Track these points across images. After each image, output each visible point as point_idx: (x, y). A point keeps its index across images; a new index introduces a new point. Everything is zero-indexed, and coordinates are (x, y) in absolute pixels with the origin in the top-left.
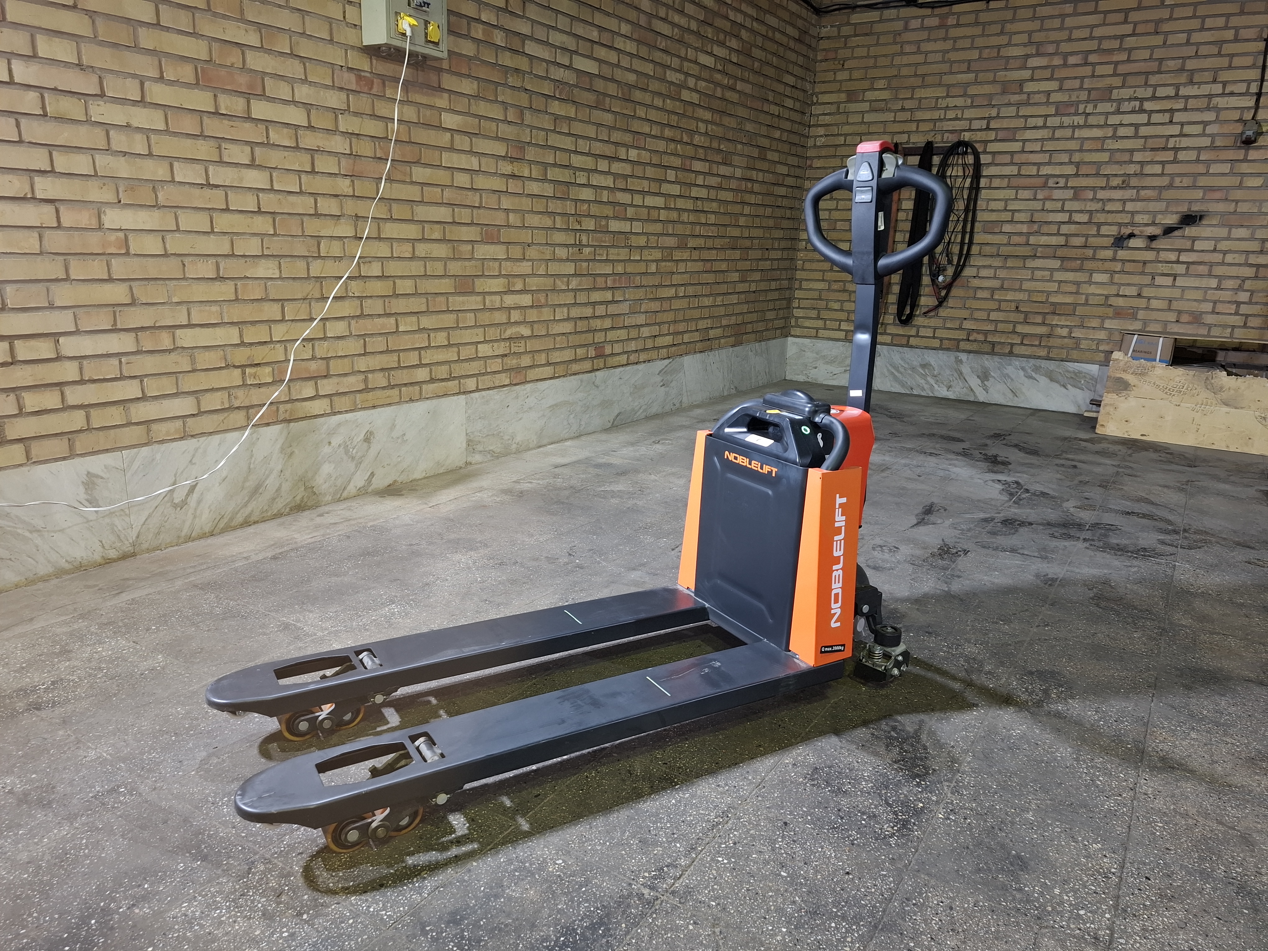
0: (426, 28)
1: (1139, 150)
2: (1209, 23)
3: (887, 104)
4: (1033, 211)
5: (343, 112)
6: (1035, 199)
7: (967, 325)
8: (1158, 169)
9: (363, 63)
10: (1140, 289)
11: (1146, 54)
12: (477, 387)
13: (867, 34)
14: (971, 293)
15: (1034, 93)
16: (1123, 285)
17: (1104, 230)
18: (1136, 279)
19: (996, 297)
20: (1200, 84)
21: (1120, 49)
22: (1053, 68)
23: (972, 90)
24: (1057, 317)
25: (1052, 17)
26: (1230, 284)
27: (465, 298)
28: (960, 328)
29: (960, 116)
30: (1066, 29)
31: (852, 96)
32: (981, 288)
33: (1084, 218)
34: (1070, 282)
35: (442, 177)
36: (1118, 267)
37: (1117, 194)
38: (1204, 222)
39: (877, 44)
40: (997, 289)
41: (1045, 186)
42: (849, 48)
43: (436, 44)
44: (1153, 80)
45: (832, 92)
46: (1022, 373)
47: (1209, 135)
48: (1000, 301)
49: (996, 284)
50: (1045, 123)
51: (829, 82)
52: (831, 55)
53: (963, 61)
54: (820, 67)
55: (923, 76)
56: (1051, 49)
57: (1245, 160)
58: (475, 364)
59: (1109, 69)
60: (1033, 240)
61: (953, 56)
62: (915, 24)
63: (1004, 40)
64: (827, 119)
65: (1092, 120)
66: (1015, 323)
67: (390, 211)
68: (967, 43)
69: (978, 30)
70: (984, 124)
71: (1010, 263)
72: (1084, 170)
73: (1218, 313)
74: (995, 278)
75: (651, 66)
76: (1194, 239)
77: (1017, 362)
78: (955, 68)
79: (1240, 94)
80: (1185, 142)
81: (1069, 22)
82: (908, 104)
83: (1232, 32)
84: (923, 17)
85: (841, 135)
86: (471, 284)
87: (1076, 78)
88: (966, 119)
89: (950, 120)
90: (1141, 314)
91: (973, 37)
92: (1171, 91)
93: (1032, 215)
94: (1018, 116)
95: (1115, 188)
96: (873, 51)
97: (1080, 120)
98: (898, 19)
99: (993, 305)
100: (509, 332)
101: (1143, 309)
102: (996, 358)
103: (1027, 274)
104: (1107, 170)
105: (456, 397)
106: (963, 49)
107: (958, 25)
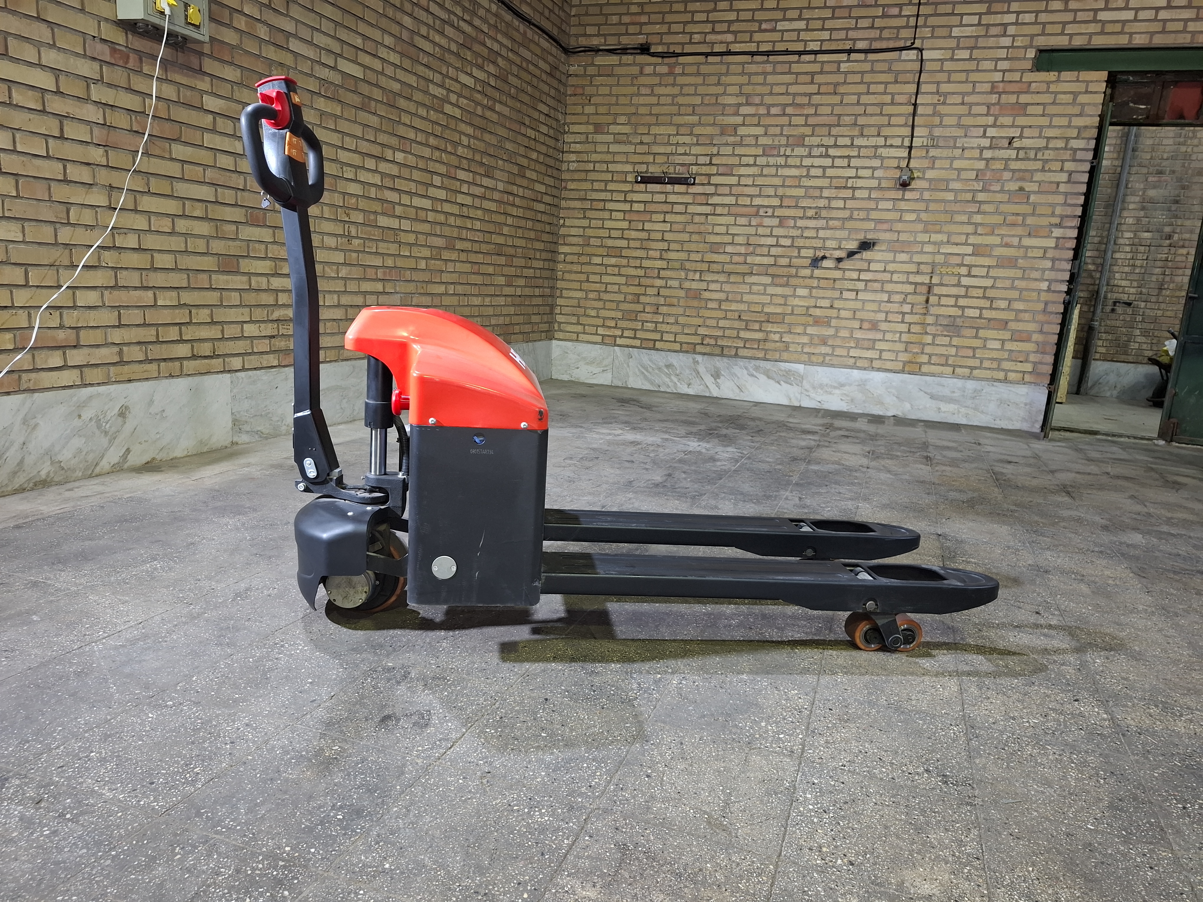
0: (186, 10)
1: (826, 188)
2: (873, 88)
3: (628, 138)
4: (749, 236)
5: (96, 82)
6: (750, 225)
7: (702, 331)
8: (841, 204)
9: (119, 37)
10: (832, 302)
11: (828, 110)
12: (243, 366)
13: (609, 75)
14: (703, 304)
15: (746, 136)
16: (820, 298)
17: (804, 252)
18: (829, 294)
19: (723, 307)
20: (868, 136)
21: (810, 104)
22: (760, 116)
23: (697, 130)
24: (770, 325)
25: (757, 74)
26: (897, 298)
27: (229, 277)
28: (696, 334)
29: (688, 152)
30: (768, 84)
31: (599, 129)
32: (710, 300)
33: (788, 242)
34: (779, 295)
35: (204, 157)
36: (815, 283)
37: (812, 223)
38: (876, 248)
39: (618, 85)
40: (724, 301)
41: (757, 214)
42: (595, 86)
43: (197, 27)
44: (835, 131)
45: (581, 124)
46: (745, 372)
47: (876, 178)
48: (726, 311)
49: (722, 296)
50: (755, 162)
51: (578, 114)
52: (579, 91)
53: (689, 105)
54: (570, 100)
55: (657, 115)
56: (757, 100)
57: (903, 199)
58: (241, 343)
59: (801, 120)
60: (749, 259)
61: (681, 100)
62: (648, 70)
63: (720, 90)
64: (578, 147)
65: (791, 161)
66: (739, 330)
67: (148, 184)
68: (692, 90)
69: (700, 80)
70: (707, 160)
71: (733, 279)
72: (786, 202)
73: (889, 321)
74: (721, 291)
75: (415, 78)
76: (869, 262)
77: (741, 362)
78: (683, 110)
79: (897, 147)
80: (860, 183)
81: (770, 79)
82: (646, 139)
83: (890, 97)
84: (655, 65)
85: (590, 162)
86: (235, 264)
87: (777, 126)
88: (694, 155)
89: (681, 154)
90: (834, 322)
91: (696, 85)
92: (847, 141)
93: (748, 239)
94: (733, 155)
95: (810, 218)
96: (615, 90)
97: (781, 161)
98: (634, 64)
99: (721, 314)
100: (276, 315)
101: (835, 318)
102: (725, 360)
103: (745, 288)
104: (804, 203)
105: (220, 376)
106: (688, 95)
107: (683, 74)
